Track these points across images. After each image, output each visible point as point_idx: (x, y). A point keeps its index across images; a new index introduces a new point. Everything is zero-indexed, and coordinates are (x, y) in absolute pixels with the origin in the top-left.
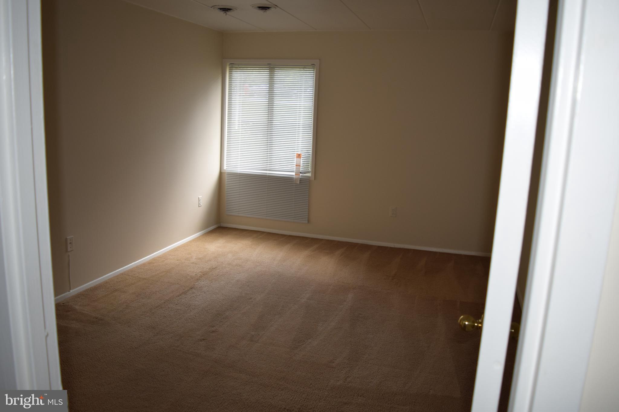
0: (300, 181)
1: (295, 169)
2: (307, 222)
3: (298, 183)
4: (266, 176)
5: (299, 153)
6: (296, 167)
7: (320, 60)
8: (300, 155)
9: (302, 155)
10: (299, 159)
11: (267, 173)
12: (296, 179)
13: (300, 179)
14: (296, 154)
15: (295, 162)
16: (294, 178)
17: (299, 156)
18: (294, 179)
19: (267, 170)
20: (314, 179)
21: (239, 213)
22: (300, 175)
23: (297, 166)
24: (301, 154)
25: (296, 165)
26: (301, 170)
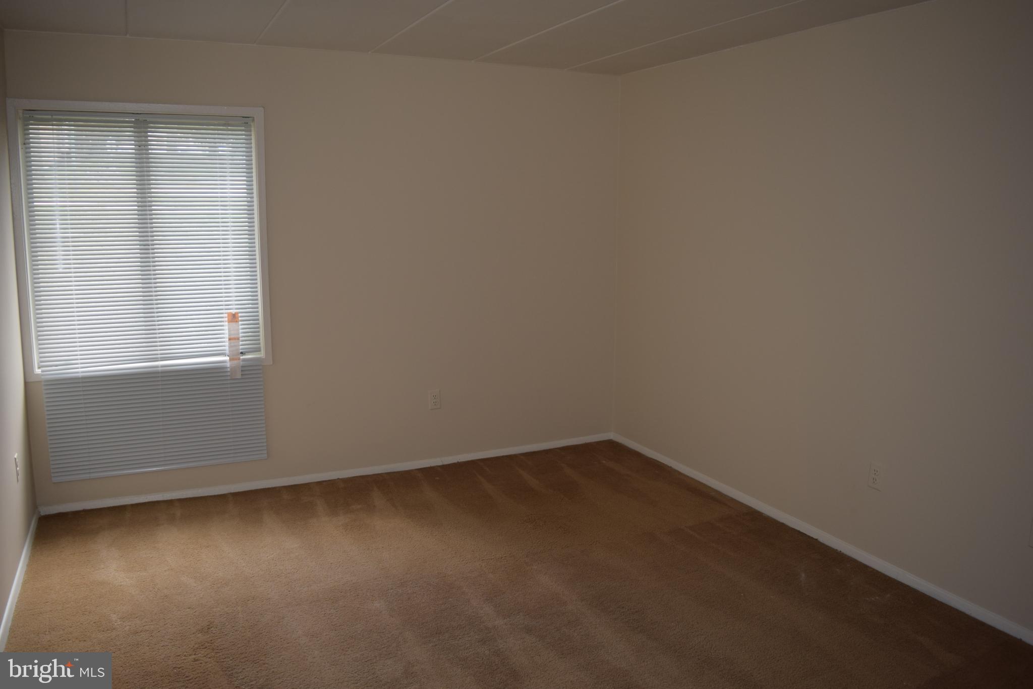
0: (242, 371)
1: (227, 348)
2: (266, 455)
3: (239, 376)
4: (158, 372)
5: (233, 311)
6: (230, 344)
7: (263, 107)
8: (236, 315)
9: (240, 315)
10: (234, 324)
11: (157, 367)
12: (233, 369)
13: (242, 367)
14: (226, 315)
15: (227, 332)
16: (227, 368)
17: (233, 318)
18: (229, 370)
19: (156, 360)
20: (272, 363)
21: (92, 471)
22: (239, 359)
23: (232, 341)
24: (238, 313)
25: (230, 339)
26: (241, 347)
